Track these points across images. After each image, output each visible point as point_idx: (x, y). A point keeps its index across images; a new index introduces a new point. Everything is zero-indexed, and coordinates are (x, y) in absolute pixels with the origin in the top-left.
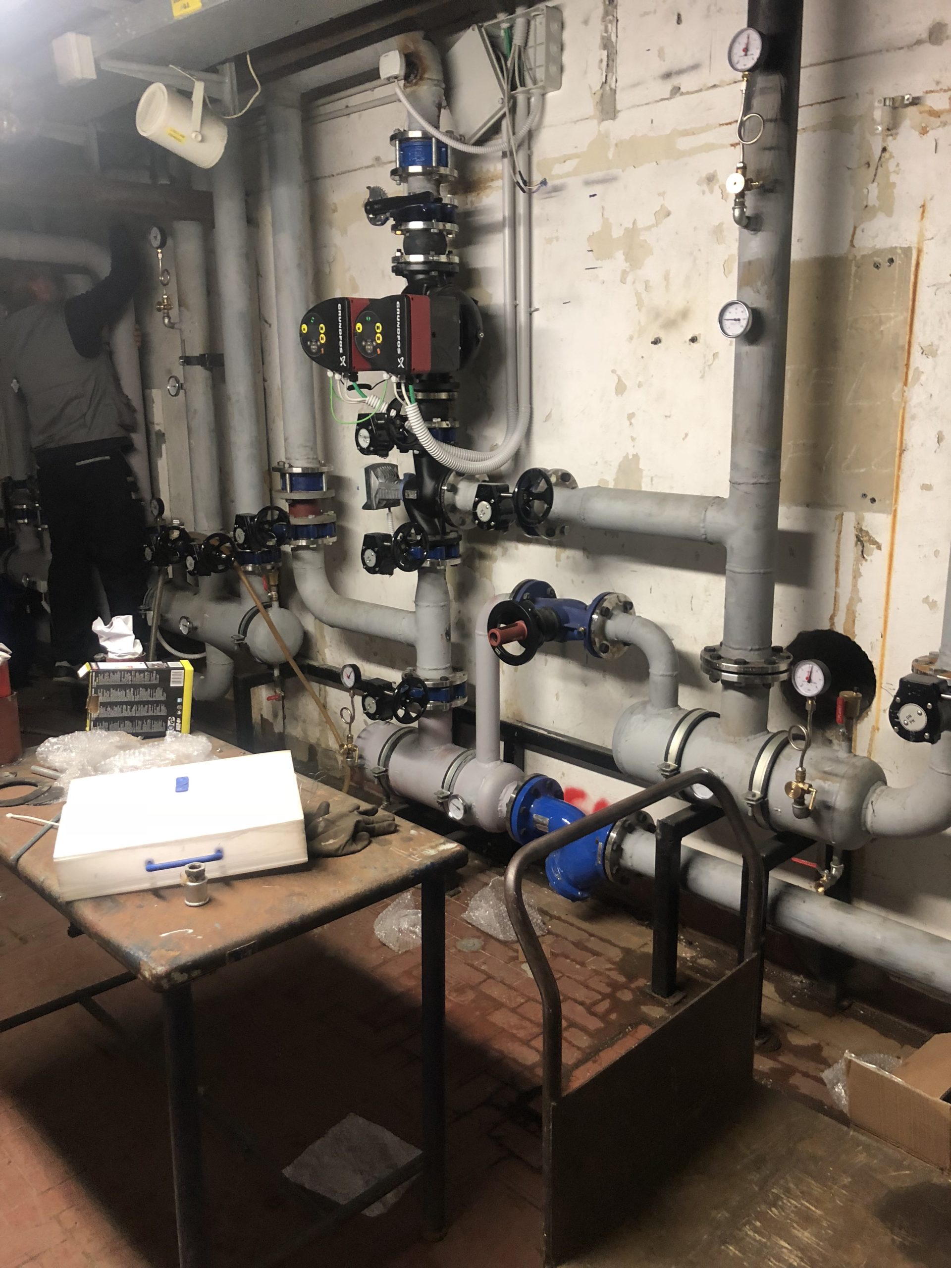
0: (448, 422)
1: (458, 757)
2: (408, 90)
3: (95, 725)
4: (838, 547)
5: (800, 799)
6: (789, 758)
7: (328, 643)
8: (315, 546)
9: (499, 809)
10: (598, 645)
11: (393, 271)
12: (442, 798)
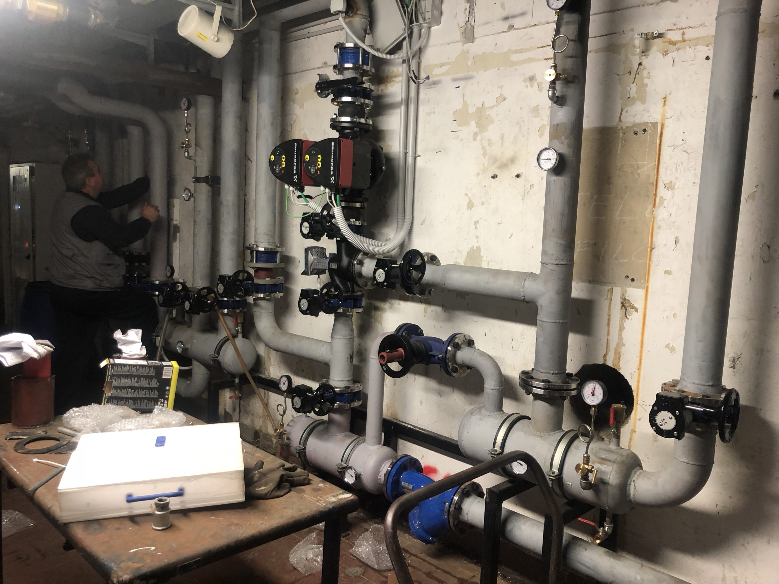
0: (360, 222)
1: (353, 441)
2: (347, 20)
3: (108, 402)
4: (609, 310)
5: (585, 477)
6: (577, 448)
7: (273, 363)
8: (269, 298)
9: (379, 477)
10: (451, 367)
11: (331, 127)
12: (341, 469)
